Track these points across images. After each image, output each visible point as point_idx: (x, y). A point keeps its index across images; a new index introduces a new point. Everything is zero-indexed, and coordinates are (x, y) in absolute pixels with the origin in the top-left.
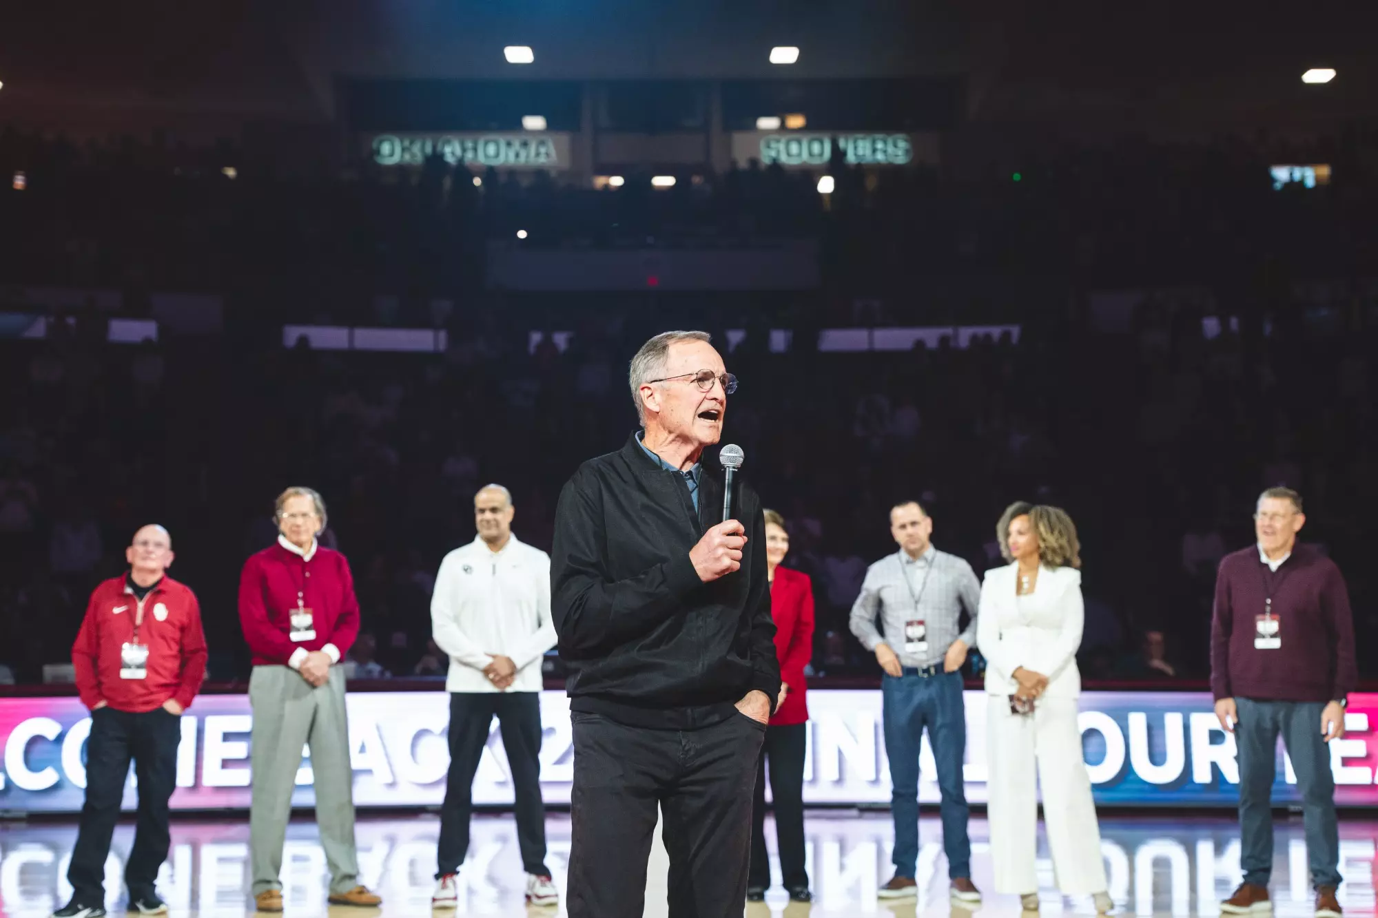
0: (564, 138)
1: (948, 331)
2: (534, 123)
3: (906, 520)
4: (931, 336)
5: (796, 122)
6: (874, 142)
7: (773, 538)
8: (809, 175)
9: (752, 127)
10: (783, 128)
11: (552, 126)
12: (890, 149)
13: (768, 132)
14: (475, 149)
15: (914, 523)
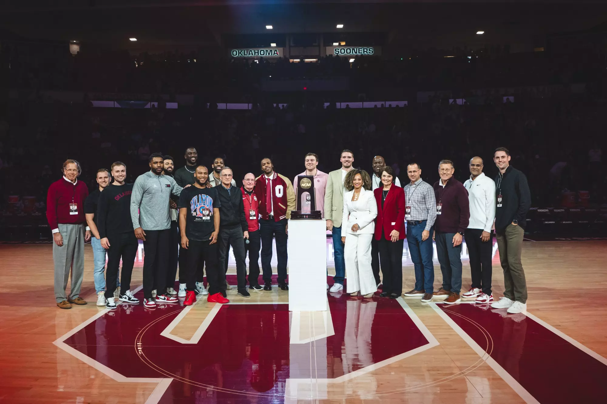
0: (281, 49)
1: (383, 103)
2: (274, 45)
3: (412, 170)
4: (379, 104)
5: (343, 43)
7: (384, 176)
8: (347, 58)
9: (332, 45)
10: (340, 45)
11: (278, 45)
13: (336, 46)
14: (258, 53)
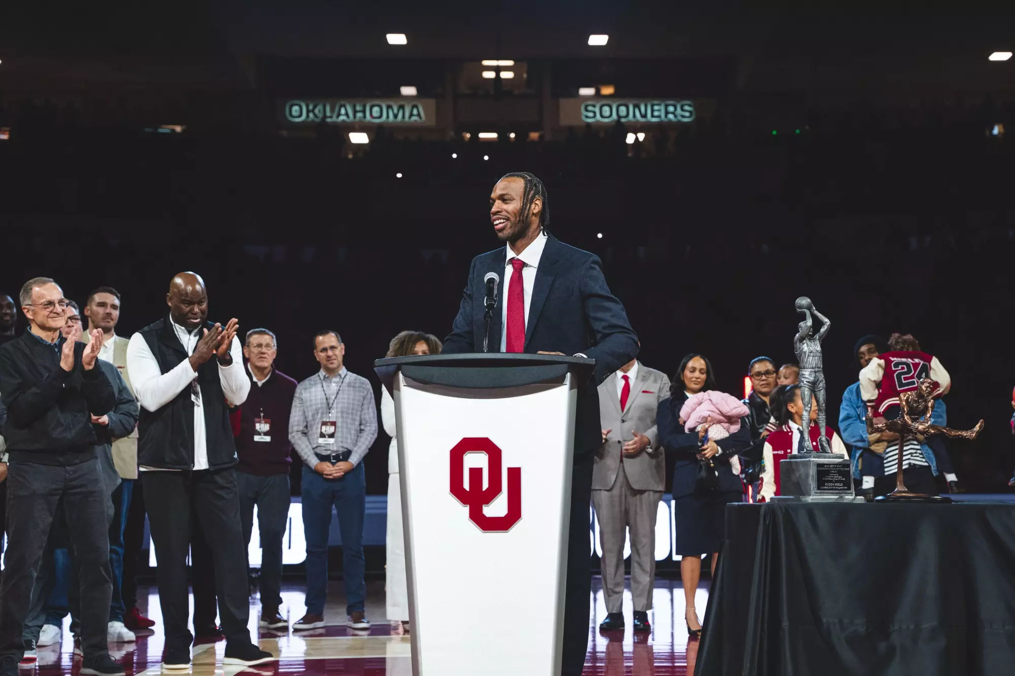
2: (409, 91)
3: (327, 345)
5: (608, 90)
6: (666, 106)
8: (618, 132)
9: (576, 94)
10: (598, 94)
11: (421, 93)
12: (679, 111)
13: (587, 98)
14: (364, 112)
15: (332, 348)
